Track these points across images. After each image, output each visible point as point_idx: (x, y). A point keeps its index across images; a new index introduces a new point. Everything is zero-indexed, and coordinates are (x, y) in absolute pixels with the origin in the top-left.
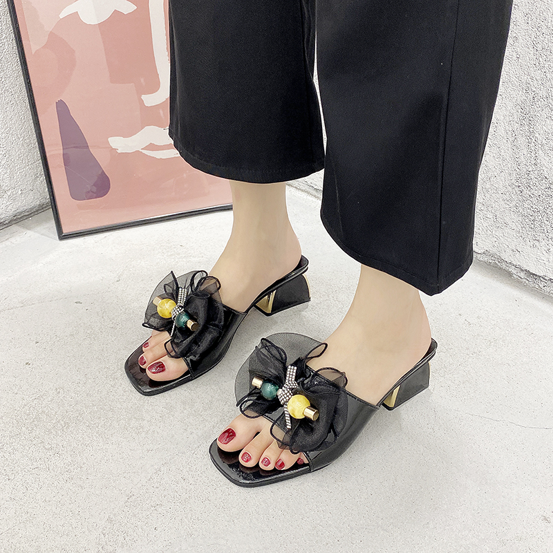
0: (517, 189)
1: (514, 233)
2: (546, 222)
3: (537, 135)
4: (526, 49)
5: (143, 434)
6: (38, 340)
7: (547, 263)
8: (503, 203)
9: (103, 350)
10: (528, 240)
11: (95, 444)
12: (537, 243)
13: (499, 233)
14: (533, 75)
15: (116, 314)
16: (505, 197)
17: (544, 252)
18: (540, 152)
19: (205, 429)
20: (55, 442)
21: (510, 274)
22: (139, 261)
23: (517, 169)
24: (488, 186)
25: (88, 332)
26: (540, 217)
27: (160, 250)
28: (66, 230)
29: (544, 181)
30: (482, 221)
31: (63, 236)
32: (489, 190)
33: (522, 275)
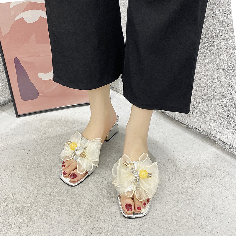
0: (221, 106)
1: (218, 125)
2: (233, 122)
3: (232, 84)
4: (231, 45)
5: (50, 219)
6: (6, 169)
7: (232, 139)
8: (214, 111)
9: (33, 175)
10: (224, 128)
11: (29, 223)
12: (228, 130)
13: (211, 124)
14: (233, 57)
15: (40, 156)
16: (215, 109)
17: (231, 134)
18: (233, 92)
19: (77, 217)
20: (11, 222)
21: (214, 142)
22: (51, 129)
23: (222, 98)
24: (208, 103)
25: (28, 165)
26: (230, 120)
27: (60, 124)
28: (19, 113)
29: (234, 104)
30: (204, 118)
31: (18, 116)
32: (208, 105)
33: (220, 142)
